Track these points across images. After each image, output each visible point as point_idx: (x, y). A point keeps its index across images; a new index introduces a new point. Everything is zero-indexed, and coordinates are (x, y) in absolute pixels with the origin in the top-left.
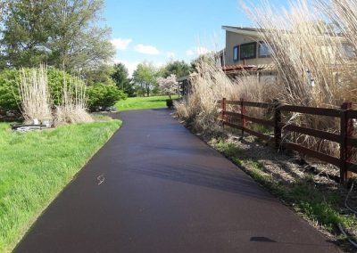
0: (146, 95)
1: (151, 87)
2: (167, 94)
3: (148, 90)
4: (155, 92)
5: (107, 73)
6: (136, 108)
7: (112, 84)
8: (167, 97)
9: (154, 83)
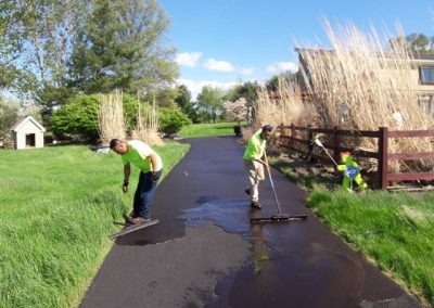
0: (212, 121)
1: (218, 113)
2: (236, 120)
3: (214, 115)
4: (222, 118)
5: (171, 97)
6: (201, 135)
7: (176, 109)
8: (236, 124)
9: (221, 108)
